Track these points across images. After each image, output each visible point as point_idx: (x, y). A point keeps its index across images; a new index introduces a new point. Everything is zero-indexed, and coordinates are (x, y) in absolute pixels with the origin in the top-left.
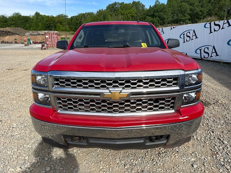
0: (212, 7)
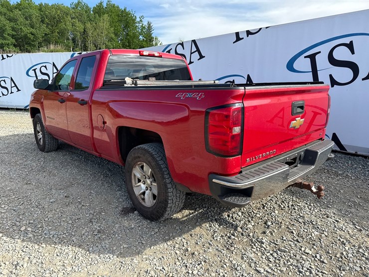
0: (48, 31)
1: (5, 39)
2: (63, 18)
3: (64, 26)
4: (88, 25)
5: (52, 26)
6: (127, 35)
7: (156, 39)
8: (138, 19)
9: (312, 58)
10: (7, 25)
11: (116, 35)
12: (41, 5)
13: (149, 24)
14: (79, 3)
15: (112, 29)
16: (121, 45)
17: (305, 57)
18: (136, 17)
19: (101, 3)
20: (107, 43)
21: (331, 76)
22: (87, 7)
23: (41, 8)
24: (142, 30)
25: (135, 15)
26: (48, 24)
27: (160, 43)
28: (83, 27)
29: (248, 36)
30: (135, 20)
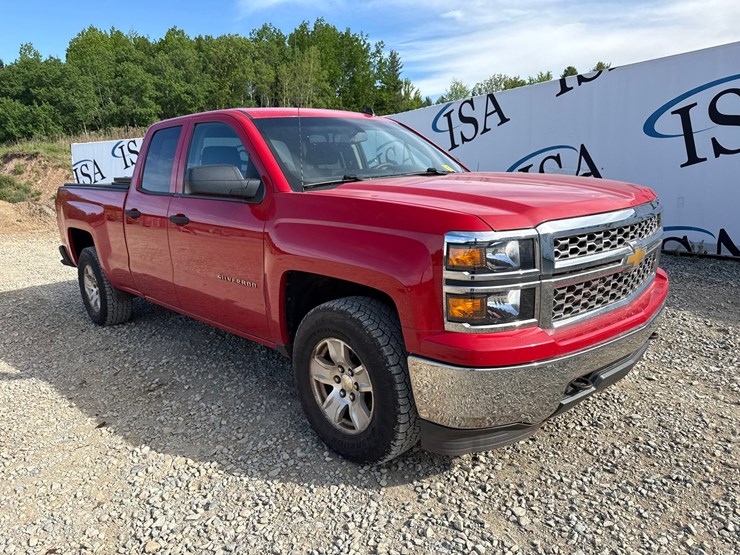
0: (214, 86)
1: (145, 105)
2: (239, 61)
3: (241, 74)
4: (283, 69)
5: (220, 76)
6: (353, 80)
7: (406, 84)
8: (373, 50)
9: (684, 113)
10: (148, 80)
11: (332, 83)
12: (199, 40)
13: (393, 56)
14: (265, 28)
15: (325, 73)
16: (341, 103)
17: (673, 113)
18: (369, 45)
19: (304, 27)
20: (315, 99)
21: (714, 140)
22: (279, 35)
23: (199, 45)
24: (380, 69)
25: (367, 42)
26: (213, 72)
27: (415, 90)
28: (273, 73)
29: (580, 84)
30: (367, 50)
